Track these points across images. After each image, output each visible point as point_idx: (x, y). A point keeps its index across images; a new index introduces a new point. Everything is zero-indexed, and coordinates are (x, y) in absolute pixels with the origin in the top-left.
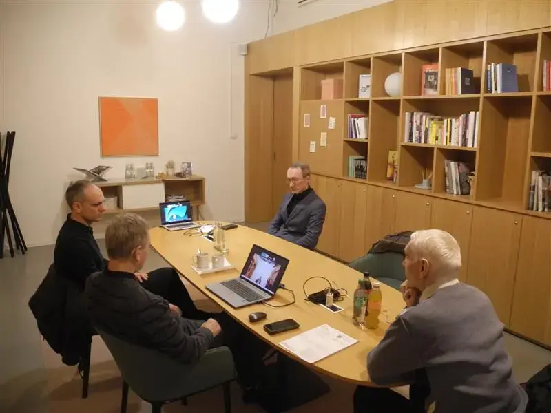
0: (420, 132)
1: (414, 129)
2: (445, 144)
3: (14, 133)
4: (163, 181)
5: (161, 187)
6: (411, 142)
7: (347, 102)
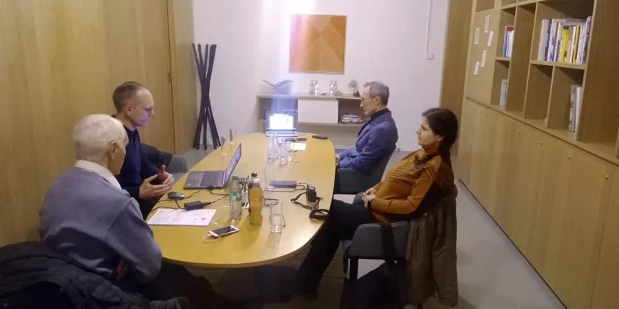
0: (555, 46)
1: (551, 42)
2: (571, 62)
3: (216, 45)
4: (337, 99)
5: (336, 104)
6: (546, 60)
7: (503, 10)
